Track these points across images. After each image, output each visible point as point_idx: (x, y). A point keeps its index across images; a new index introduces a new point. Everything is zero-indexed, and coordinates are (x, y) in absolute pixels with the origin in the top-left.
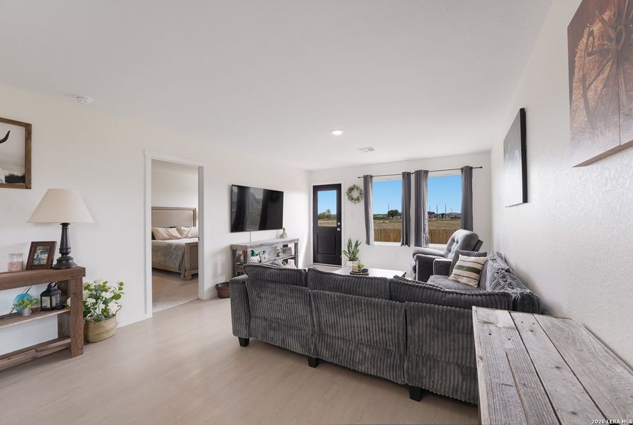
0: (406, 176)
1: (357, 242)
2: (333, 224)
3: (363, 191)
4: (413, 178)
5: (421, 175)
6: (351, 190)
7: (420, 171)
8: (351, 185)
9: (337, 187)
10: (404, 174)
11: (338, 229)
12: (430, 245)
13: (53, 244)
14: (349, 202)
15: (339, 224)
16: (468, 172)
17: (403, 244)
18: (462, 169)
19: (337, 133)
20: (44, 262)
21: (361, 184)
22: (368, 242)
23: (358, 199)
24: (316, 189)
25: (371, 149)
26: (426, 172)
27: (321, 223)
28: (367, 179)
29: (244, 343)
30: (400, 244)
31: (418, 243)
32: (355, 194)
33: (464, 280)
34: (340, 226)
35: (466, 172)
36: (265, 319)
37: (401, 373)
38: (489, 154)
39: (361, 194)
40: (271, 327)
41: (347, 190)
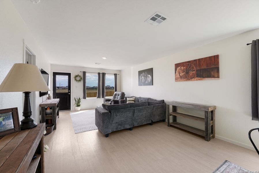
0: (99, 74)
2: (66, 91)
3: (83, 77)
4: (101, 75)
5: (104, 75)
6: (76, 76)
7: (104, 73)
8: (77, 74)
9: (69, 75)
11: (69, 94)
12: (106, 97)
14: (76, 81)
15: (69, 91)
17: (98, 97)
19: (104, 58)
21: (81, 75)
22: (84, 98)
23: (80, 80)
24: (55, 74)
25: (99, 64)
28: (84, 73)
30: (96, 98)
31: (103, 97)
32: (78, 78)
35: (116, 75)
36: (117, 123)
37: (151, 121)
38: (120, 71)
39: (81, 78)
40: (119, 125)
41: (74, 76)
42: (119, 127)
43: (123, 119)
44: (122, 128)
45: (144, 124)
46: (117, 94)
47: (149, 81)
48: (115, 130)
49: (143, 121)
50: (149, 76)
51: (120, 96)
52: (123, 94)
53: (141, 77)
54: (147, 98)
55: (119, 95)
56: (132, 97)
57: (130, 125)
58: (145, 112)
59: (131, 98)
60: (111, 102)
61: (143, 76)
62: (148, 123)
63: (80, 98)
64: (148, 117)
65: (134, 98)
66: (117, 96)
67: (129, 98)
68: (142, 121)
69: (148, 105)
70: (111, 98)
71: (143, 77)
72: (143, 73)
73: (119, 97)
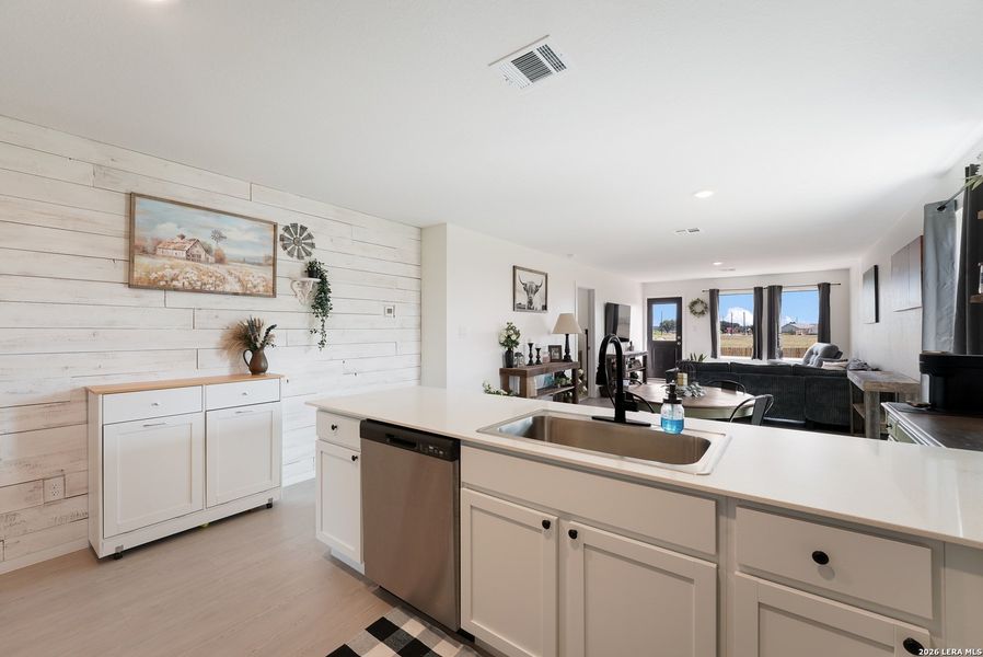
0: (758, 291)
1: (701, 356)
2: (671, 337)
3: (709, 305)
4: (765, 294)
5: (775, 291)
6: (694, 303)
7: (775, 286)
8: (695, 299)
9: (678, 301)
10: (755, 288)
11: (679, 343)
12: (784, 358)
13: (560, 347)
14: (692, 316)
15: (679, 338)
16: (825, 289)
17: (754, 357)
18: (819, 286)
20: (558, 358)
21: (706, 298)
22: (715, 356)
23: (702, 313)
24: (651, 302)
26: (781, 287)
27: (659, 337)
28: (714, 294)
31: (771, 355)
32: (699, 308)
34: (680, 340)
38: (847, 271)
39: (706, 308)
41: (688, 304)
55: (817, 354)
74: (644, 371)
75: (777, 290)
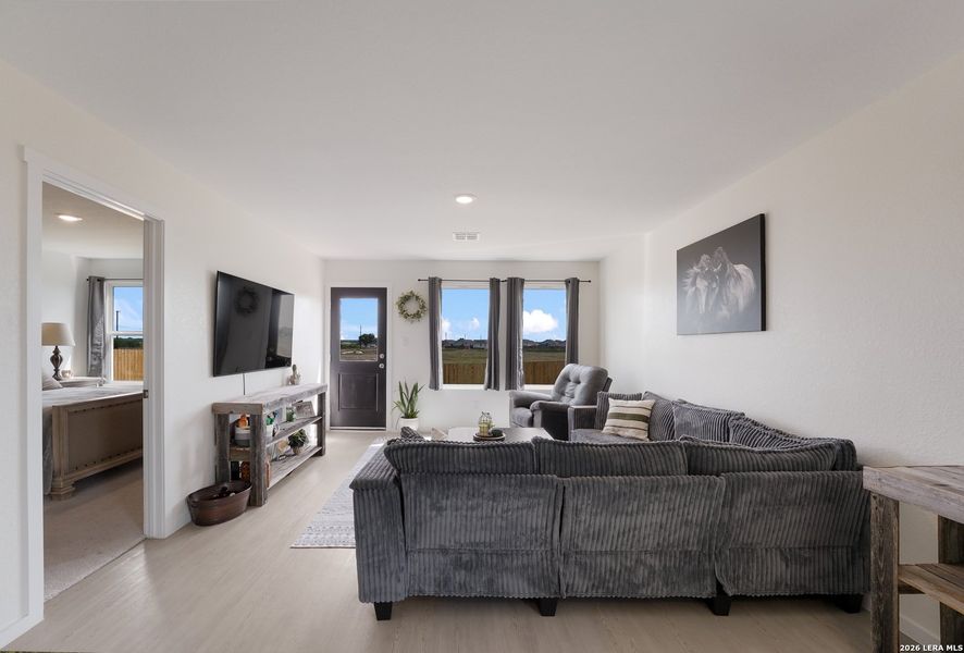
0: (495, 284)
3: (427, 302)
4: (504, 288)
5: (515, 285)
6: (406, 299)
7: (515, 279)
8: (406, 292)
9: (381, 293)
10: (491, 280)
11: (381, 366)
12: (527, 387)
14: (402, 319)
15: (382, 356)
16: (575, 287)
17: (489, 387)
18: (566, 282)
19: (464, 200)
21: (423, 291)
22: (434, 385)
23: (417, 315)
24: (337, 294)
25: (472, 237)
26: (523, 280)
28: (434, 285)
29: (383, 612)
30: (482, 387)
31: (511, 385)
32: (412, 307)
33: (630, 433)
34: (384, 361)
35: (573, 285)
36: (444, 551)
37: (708, 581)
38: (596, 264)
39: (423, 307)
40: (458, 564)
41: (396, 300)
42: (461, 576)
43: (480, 536)
44: (479, 590)
45: (645, 592)
46: (572, 378)
47: (742, 303)
48: (430, 591)
49: (642, 572)
50: (741, 268)
51: (583, 384)
52: (600, 381)
53: (694, 283)
54: (717, 413)
55: (579, 382)
56: (638, 397)
57: (531, 582)
58: (657, 519)
59: (635, 403)
60: (533, 411)
61: (704, 277)
62: (686, 592)
63: (415, 388)
64: (687, 553)
65: (649, 403)
66: (570, 386)
67: (620, 402)
68: (630, 570)
69: (692, 471)
70: (543, 391)
71: (702, 284)
72: (704, 257)
73: (579, 388)
74: (320, 424)
75: (519, 283)
